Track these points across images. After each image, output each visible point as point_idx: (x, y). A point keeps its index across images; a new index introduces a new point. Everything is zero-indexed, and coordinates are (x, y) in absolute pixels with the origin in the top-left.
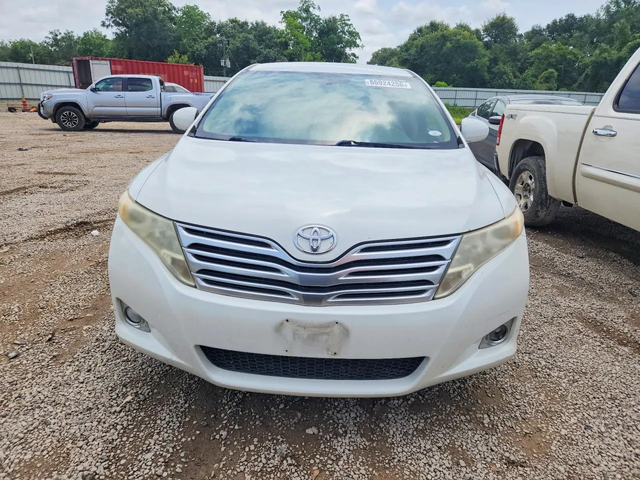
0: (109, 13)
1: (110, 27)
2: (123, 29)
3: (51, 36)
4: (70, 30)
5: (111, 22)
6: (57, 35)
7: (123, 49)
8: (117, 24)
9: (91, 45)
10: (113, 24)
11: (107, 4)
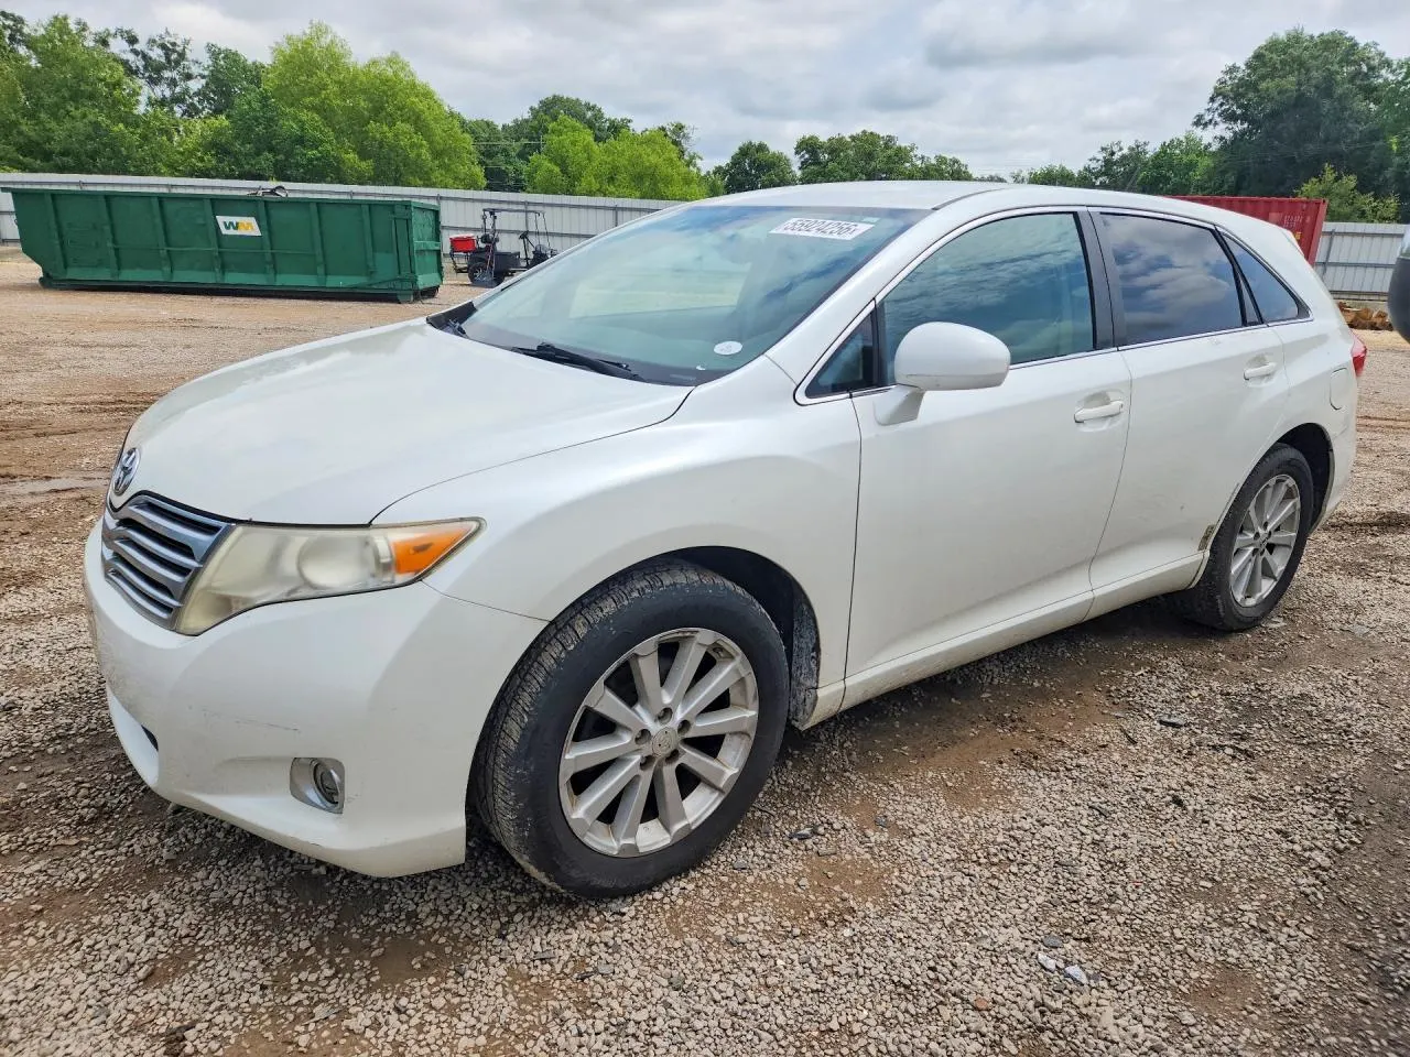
0: (1218, 95)
1: (1211, 127)
2: (1239, 127)
3: (1100, 156)
4: (1141, 141)
5: (1216, 115)
6: (1113, 154)
7: (1224, 172)
8: (1230, 117)
9: (1171, 167)
10: (1218, 119)
11: (1221, 75)
